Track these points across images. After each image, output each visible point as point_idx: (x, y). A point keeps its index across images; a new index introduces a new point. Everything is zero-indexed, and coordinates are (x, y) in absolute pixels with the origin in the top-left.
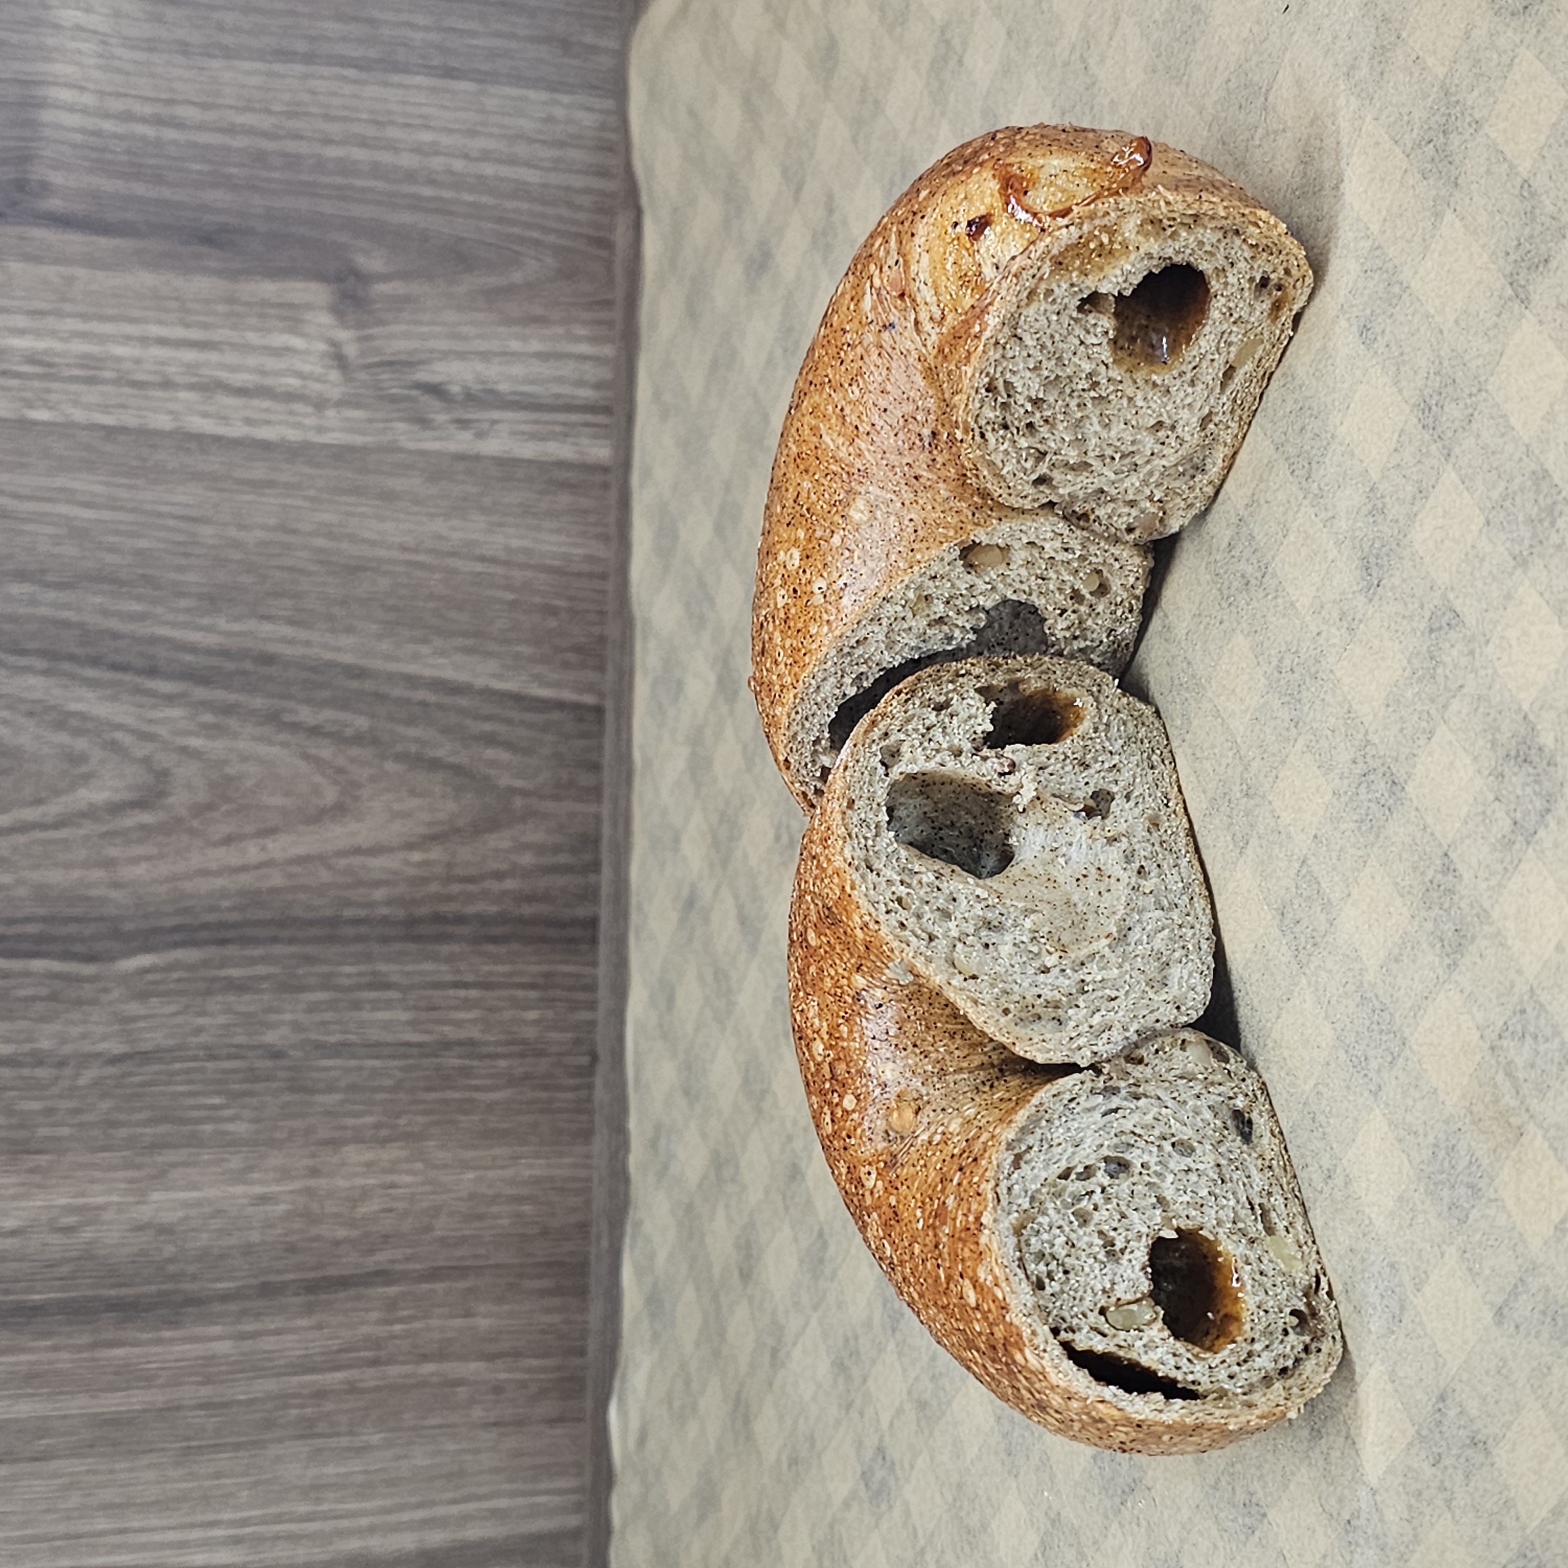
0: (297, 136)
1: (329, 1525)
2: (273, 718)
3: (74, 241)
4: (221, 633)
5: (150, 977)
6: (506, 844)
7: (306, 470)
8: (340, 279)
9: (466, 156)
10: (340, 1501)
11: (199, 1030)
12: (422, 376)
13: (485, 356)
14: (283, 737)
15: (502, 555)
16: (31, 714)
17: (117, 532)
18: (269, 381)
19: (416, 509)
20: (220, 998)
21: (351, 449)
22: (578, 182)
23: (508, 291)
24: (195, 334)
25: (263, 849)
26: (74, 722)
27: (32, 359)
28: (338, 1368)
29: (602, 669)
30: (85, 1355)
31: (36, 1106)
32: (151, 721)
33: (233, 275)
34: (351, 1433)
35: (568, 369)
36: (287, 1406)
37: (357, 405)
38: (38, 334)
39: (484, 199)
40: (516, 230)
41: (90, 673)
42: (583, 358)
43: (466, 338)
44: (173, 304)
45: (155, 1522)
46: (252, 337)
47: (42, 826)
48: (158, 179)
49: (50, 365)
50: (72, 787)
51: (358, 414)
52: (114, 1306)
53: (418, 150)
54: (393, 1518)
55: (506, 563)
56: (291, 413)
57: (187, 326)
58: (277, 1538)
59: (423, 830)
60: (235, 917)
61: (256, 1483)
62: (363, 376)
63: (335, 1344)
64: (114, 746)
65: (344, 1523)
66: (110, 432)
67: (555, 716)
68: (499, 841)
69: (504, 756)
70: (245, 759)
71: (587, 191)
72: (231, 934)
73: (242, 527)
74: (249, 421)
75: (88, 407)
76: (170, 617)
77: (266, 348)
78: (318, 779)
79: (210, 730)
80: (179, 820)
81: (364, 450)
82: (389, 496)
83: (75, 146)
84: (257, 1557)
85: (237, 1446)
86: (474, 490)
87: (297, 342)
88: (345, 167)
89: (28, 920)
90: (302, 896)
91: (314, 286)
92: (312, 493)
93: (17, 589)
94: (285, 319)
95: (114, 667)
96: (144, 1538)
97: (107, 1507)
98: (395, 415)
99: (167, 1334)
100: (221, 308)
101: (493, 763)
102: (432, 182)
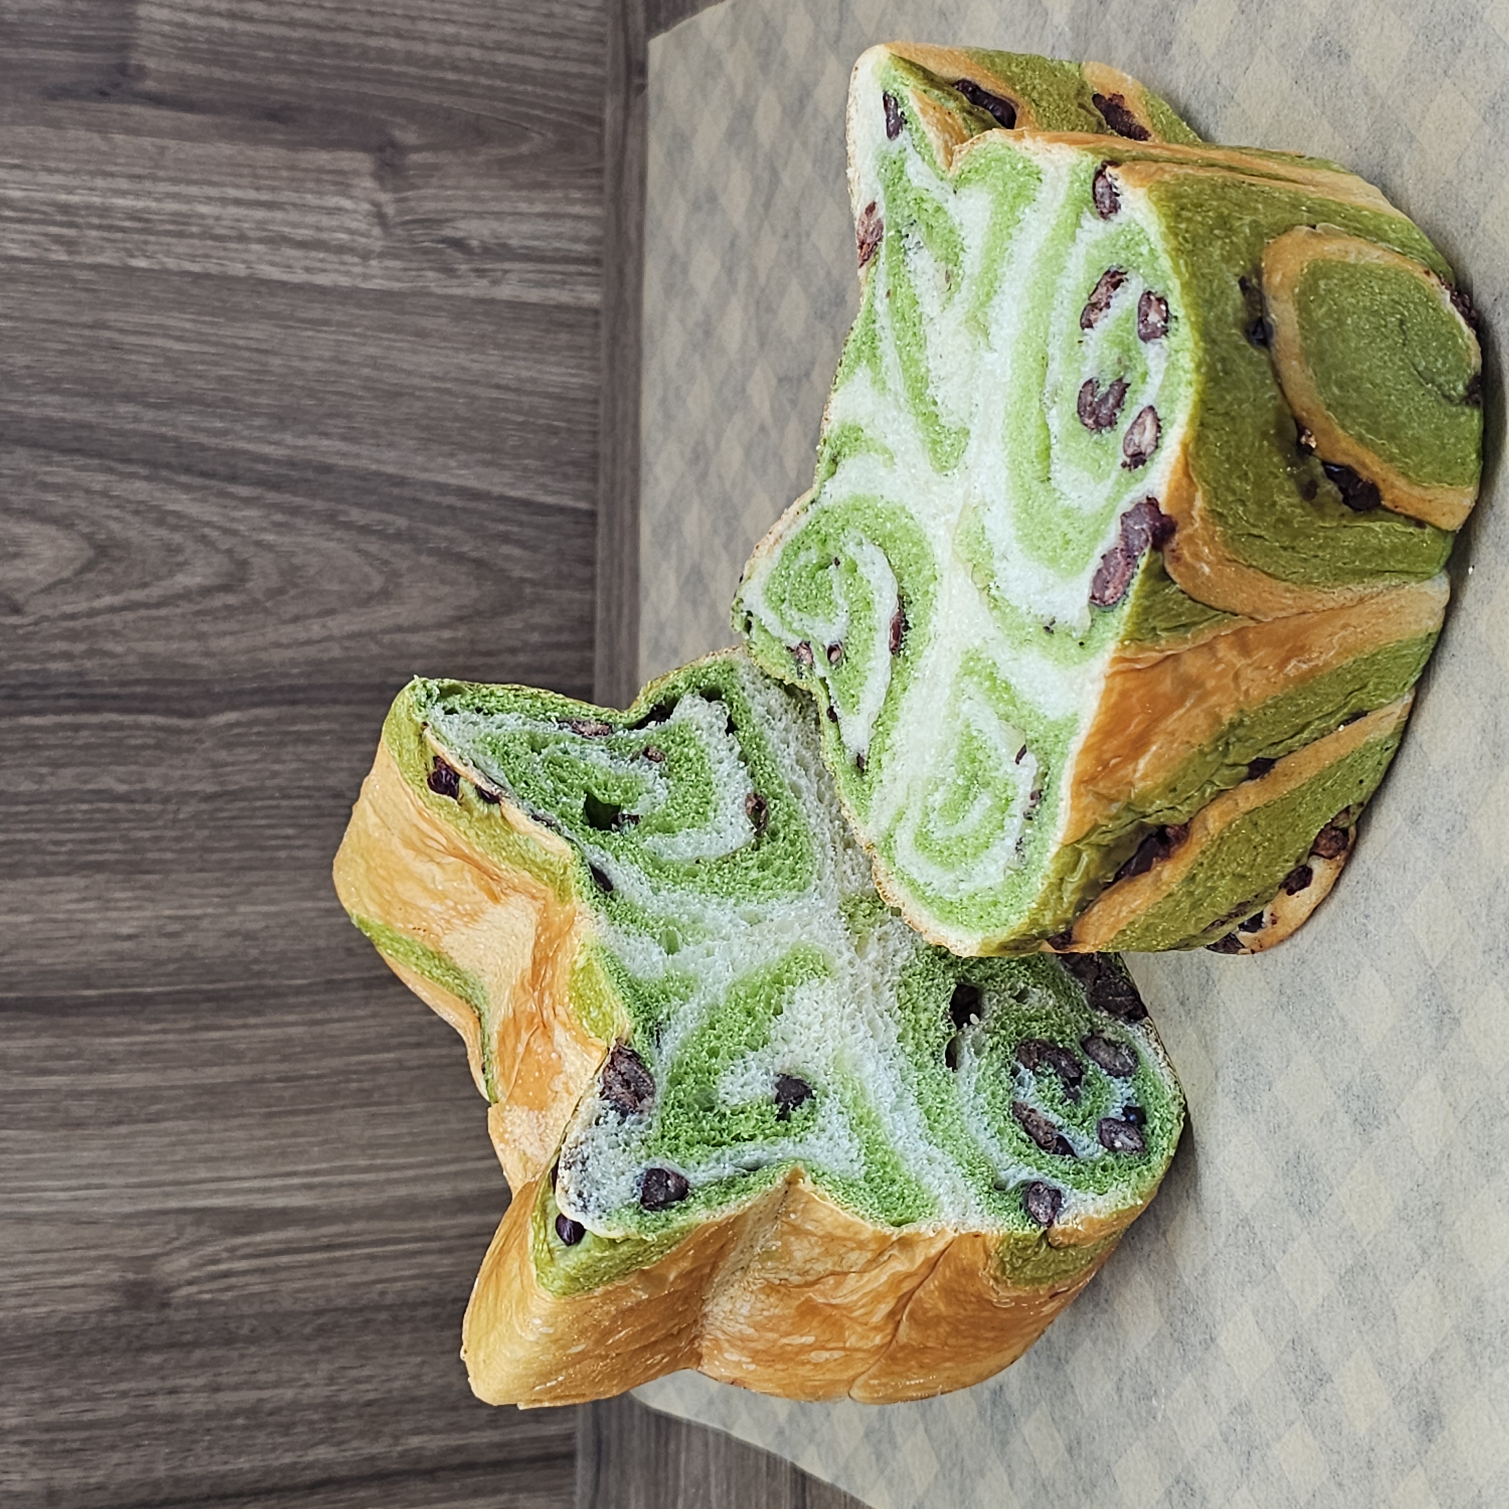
0: (345, 28)
1: (382, 1176)
2: (331, 518)
3: (165, 117)
4: (288, 447)
5: (236, 731)
6: (519, 625)
7: (356, 311)
8: (381, 149)
9: (482, 46)
10: (392, 1157)
11: (275, 774)
12: (448, 232)
13: (498, 216)
14: (338, 534)
15: (513, 384)
16: (136, 512)
17: (202, 363)
18: (325, 236)
19: (443, 344)
20: (290, 748)
21: (390, 293)
22: (573, 68)
23: (518, 160)
24: (265, 196)
25: (324, 626)
26: (171, 520)
27: (133, 215)
28: (387, 1049)
29: (594, 480)
30: (187, 1037)
31: (146, 834)
32: (233, 520)
33: (292, 146)
34: (399, 1102)
35: (567, 227)
36: (348, 1081)
37: (396, 257)
38: (137, 195)
39: (498, 83)
40: (524, 109)
41: (184, 479)
42: (577, 217)
43: (482, 201)
44: (246, 171)
45: (245, 1172)
46: (310, 199)
47: (147, 606)
48: (233, 65)
49: (147, 221)
50: (171, 574)
51: (398, 264)
52: (210, 997)
53: (443, 41)
54: (432, 1171)
55: (516, 390)
56: (344, 263)
57: (258, 189)
58: (341, 1185)
59: (451, 613)
60: (302, 681)
61: (326, 1142)
62: (399, 231)
63: (387, 1030)
64: (203, 539)
65: (395, 1175)
66: (197, 278)
67: (557, 519)
68: (513, 622)
69: (517, 552)
70: (308, 551)
71: (581, 76)
72: (300, 696)
73: (305, 359)
74: (307, 270)
75: (178, 257)
76: (246, 433)
77: (320, 208)
78: (367, 569)
79: (279, 526)
80: (256, 602)
81: (401, 294)
82: (422, 334)
83: (163, 35)
84: (325, 1201)
85: (309, 1112)
86: (490, 328)
87: (347, 204)
88: (384, 55)
89: (138, 682)
90: (356, 666)
91: (360, 155)
92: (357, 330)
93: (123, 409)
94: (335, 183)
95: (203, 474)
96: (236, 1185)
97: (207, 1159)
98: (425, 265)
99: (252, 1021)
100: (285, 173)
101: (507, 558)
102: (455, 68)
